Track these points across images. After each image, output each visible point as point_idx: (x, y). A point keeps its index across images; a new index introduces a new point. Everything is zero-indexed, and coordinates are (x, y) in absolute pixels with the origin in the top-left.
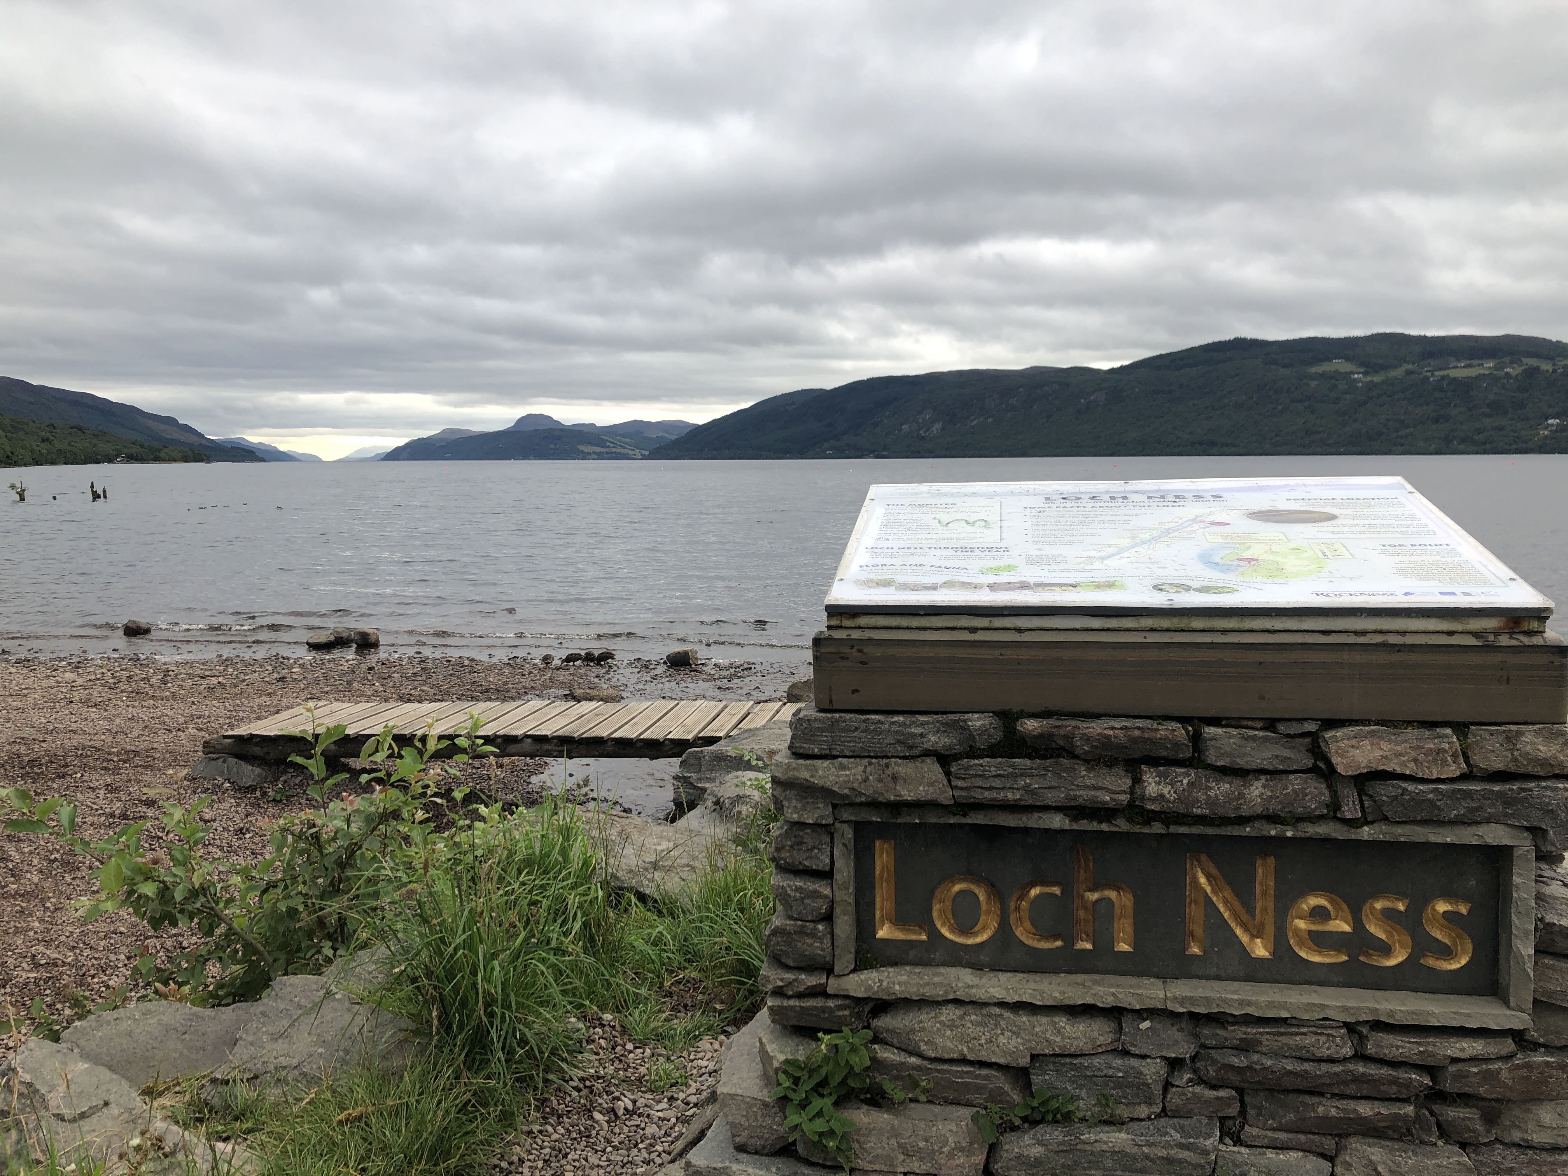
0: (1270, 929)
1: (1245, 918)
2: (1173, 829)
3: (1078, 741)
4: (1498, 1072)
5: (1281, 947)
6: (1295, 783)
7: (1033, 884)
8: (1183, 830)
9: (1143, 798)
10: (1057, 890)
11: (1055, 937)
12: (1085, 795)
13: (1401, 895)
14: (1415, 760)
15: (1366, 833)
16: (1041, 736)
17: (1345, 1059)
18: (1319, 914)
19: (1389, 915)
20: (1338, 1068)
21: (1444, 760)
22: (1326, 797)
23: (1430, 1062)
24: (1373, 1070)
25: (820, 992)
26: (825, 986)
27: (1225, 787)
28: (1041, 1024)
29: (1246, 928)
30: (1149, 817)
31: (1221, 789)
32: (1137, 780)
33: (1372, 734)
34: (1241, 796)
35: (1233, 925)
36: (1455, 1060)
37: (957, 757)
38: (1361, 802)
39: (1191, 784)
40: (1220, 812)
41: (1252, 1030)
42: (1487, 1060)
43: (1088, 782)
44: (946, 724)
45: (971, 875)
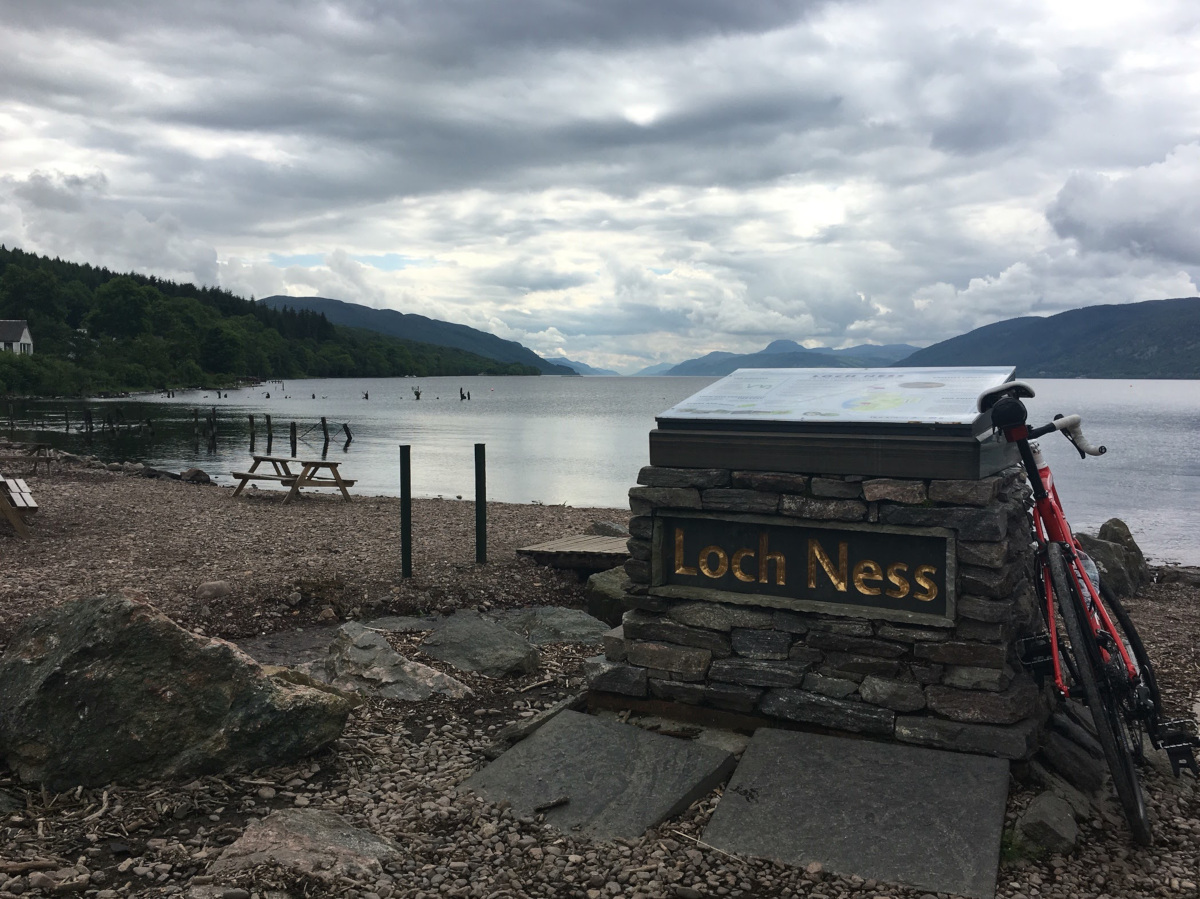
0: (846, 577)
1: (835, 572)
2: (796, 524)
3: (754, 482)
4: (938, 648)
6: (850, 505)
7: (742, 551)
8: (801, 525)
9: (783, 508)
10: (752, 554)
11: (752, 576)
12: (757, 506)
13: (904, 563)
15: (880, 529)
16: (741, 479)
17: (867, 637)
18: (869, 571)
19: (900, 573)
20: (863, 641)
21: (915, 496)
22: (862, 511)
23: (906, 640)
24: (879, 643)
26: (647, 590)
28: (737, 614)
29: (835, 577)
30: (786, 517)
33: (884, 483)
34: (825, 509)
35: (829, 575)
36: (918, 640)
37: (705, 488)
38: (878, 514)
39: (803, 503)
40: (815, 516)
41: (830, 621)
42: (933, 642)
43: (758, 500)
44: (700, 473)
45: (717, 545)
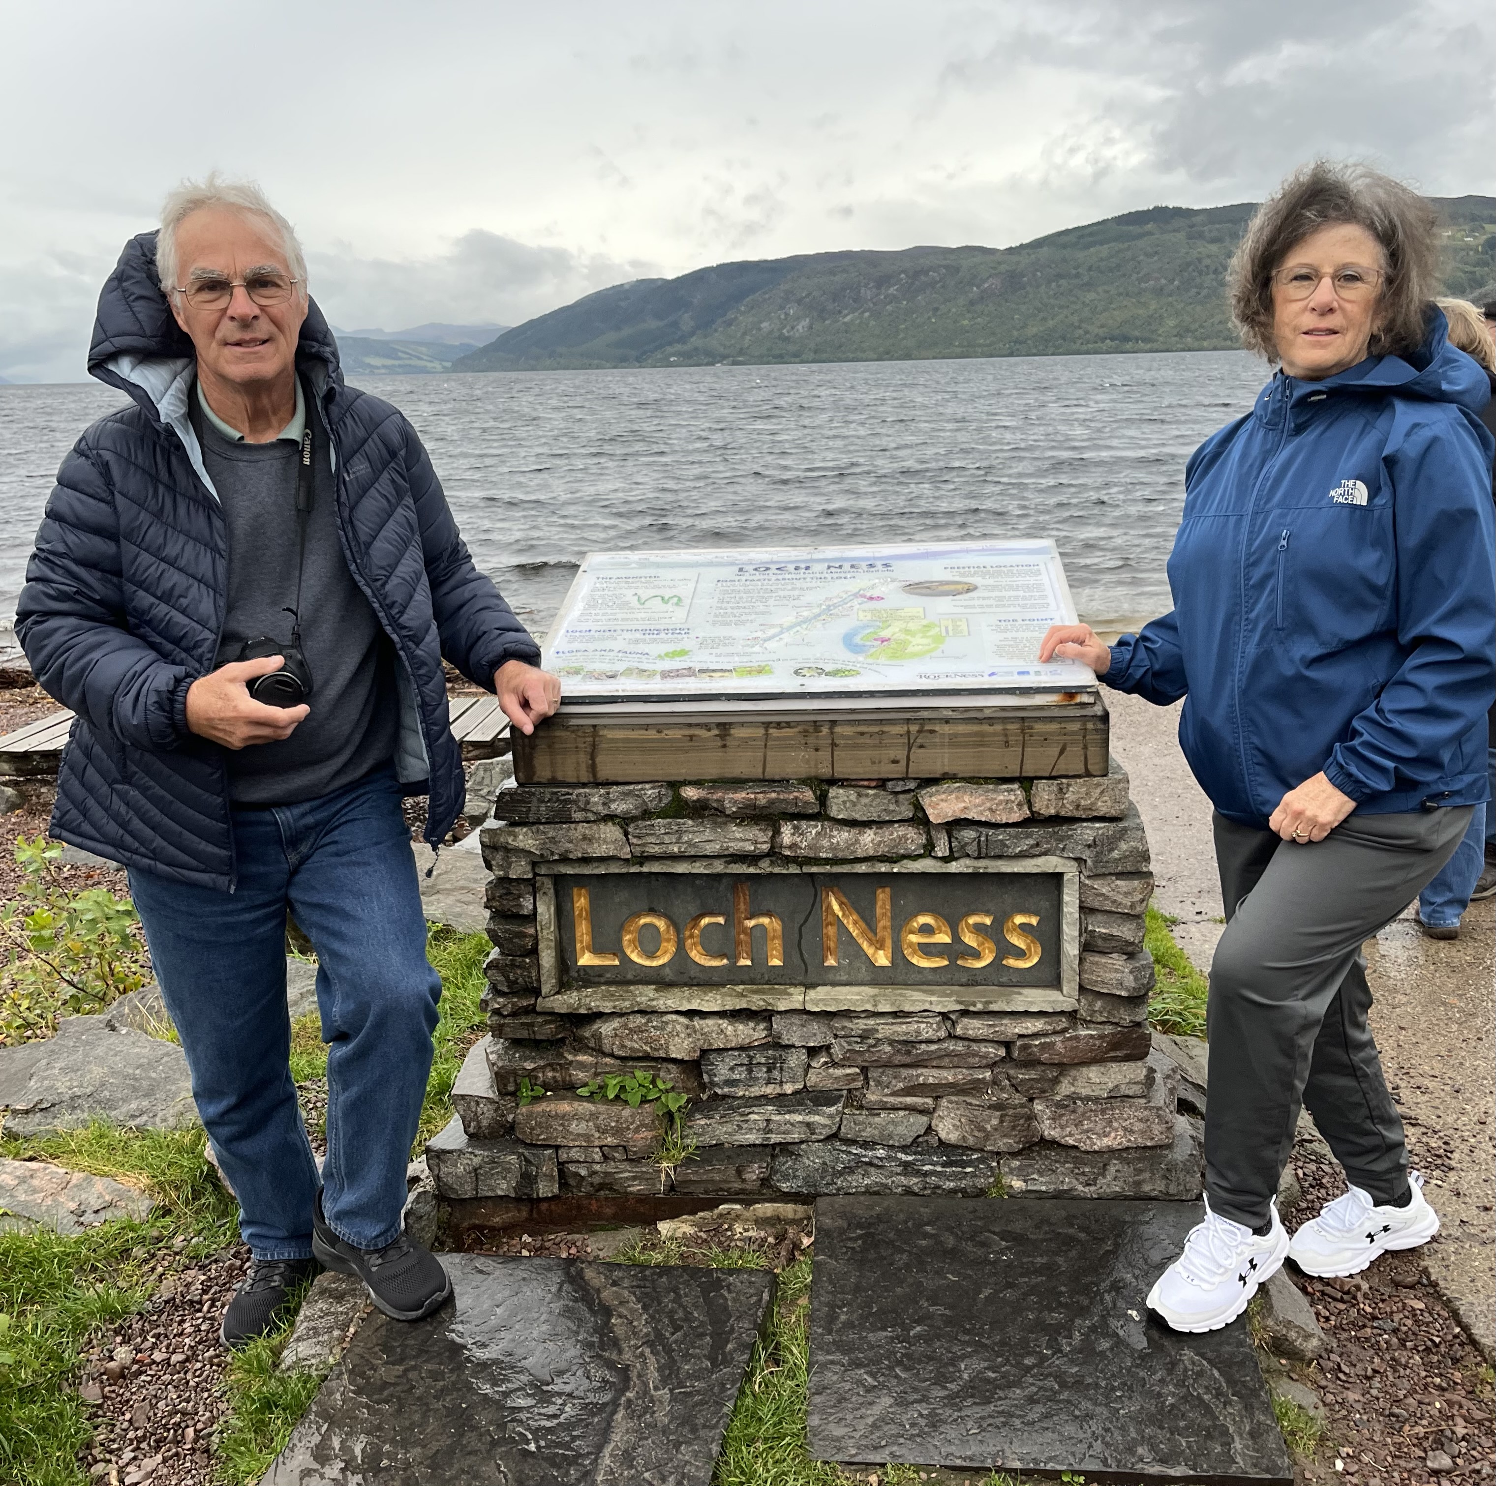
0: (889, 943)
1: (870, 935)
2: (805, 870)
3: (727, 804)
4: (1053, 1044)
5: (898, 955)
7: (703, 915)
8: (814, 869)
9: (781, 846)
10: (721, 920)
11: (723, 956)
12: (735, 847)
13: (987, 913)
14: (990, 809)
15: (954, 867)
16: (698, 800)
17: (940, 1040)
18: (926, 930)
19: (979, 929)
20: (933, 1047)
21: (1012, 809)
22: (923, 840)
23: (1002, 1038)
24: (960, 1047)
25: (530, 1010)
26: (534, 1005)
27: (845, 835)
28: (709, 1027)
29: (871, 943)
30: (788, 860)
31: (842, 836)
32: (777, 832)
33: (957, 789)
34: (857, 841)
35: (860, 941)
36: (1021, 1036)
37: (634, 819)
38: (950, 843)
39: (818, 834)
40: (840, 855)
41: (871, 1022)
42: (1045, 1035)
43: (738, 836)
44: (623, 793)
45: (652, 911)
